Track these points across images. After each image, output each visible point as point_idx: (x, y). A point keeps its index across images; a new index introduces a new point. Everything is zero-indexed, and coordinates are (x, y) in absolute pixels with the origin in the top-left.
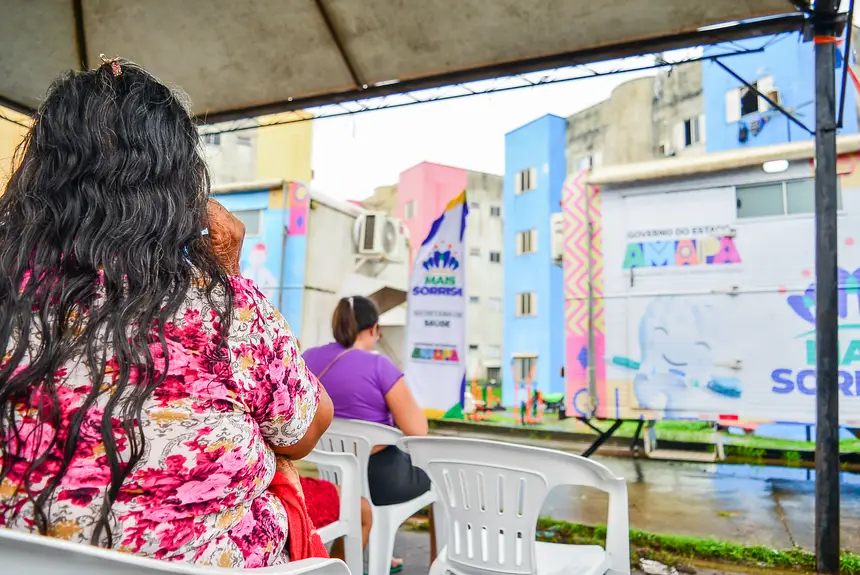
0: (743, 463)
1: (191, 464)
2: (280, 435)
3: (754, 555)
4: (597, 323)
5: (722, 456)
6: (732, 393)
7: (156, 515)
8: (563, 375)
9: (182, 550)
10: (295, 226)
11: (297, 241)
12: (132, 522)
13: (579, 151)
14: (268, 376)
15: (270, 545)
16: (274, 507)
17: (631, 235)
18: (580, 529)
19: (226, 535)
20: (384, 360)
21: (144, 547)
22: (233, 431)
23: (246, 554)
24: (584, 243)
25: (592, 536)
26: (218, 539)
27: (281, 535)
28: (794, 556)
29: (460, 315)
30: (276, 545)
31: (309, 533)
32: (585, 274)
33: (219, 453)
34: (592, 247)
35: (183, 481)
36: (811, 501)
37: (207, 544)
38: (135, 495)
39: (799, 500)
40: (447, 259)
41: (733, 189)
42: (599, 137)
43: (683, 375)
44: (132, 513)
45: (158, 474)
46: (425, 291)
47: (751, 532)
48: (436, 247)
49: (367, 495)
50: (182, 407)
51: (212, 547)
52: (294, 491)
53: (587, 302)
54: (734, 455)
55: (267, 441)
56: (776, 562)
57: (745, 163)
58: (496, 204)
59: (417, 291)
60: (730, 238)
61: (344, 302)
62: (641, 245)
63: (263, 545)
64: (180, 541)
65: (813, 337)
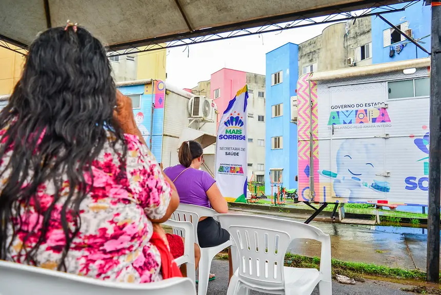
0: (389, 225)
1: (110, 231)
2: (154, 214)
3: (395, 273)
4: (315, 153)
5: (379, 222)
6: (385, 189)
7: (95, 257)
8: (297, 180)
9: (109, 273)
10: (158, 103)
11: (159, 111)
12: (83, 261)
13: (306, 63)
14: (147, 185)
15: (153, 270)
16: (154, 251)
17: (333, 108)
18: (305, 259)
19: (131, 266)
20: (205, 173)
21: (90, 273)
22: (131, 214)
23: (141, 275)
24: (308, 112)
25: (311, 263)
26: (127, 268)
27: (158, 265)
28: (415, 273)
29: (244, 150)
30: (156, 270)
31: (171, 261)
32: (308, 128)
33: (124, 225)
34: (312, 113)
35: (107, 239)
36: (425, 245)
37: (121, 271)
38: (84, 247)
39: (419, 244)
40: (237, 121)
41: (387, 82)
42: (316, 55)
43: (360, 180)
44: (83, 256)
45: (94, 237)
46: (226, 137)
47: (394, 261)
48: (231, 114)
49: (197, 243)
50: (105, 203)
51: (124, 271)
52: (162, 242)
53: (309, 142)
54: (385, 221)
55: (148, 217)
56: (406, 276)
57: (393, 69)
58: (261, 91)
59: (221, 137)
60: (385, 109)
61: (185, 144)
62: (338, 112)
63: (149, 270)
64: (108, 269)
65: (428, 161)
